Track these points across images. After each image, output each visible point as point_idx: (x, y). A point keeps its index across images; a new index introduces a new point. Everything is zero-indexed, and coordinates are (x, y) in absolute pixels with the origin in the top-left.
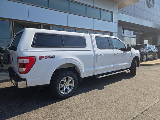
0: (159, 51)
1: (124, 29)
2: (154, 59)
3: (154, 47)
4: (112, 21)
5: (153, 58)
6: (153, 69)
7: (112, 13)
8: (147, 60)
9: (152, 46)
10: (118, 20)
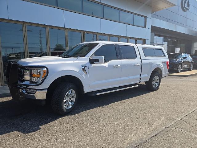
0: (194, 61)
1: (156, 35)
2: (189, 70)
3: (190, 57)
4: (145, 27)
5: (188, 68)
6: (191, 80)
7: (146, 18)
8: (182, 71)
9: (187, 55)
10: (151, 26)
